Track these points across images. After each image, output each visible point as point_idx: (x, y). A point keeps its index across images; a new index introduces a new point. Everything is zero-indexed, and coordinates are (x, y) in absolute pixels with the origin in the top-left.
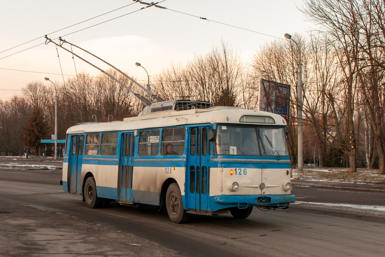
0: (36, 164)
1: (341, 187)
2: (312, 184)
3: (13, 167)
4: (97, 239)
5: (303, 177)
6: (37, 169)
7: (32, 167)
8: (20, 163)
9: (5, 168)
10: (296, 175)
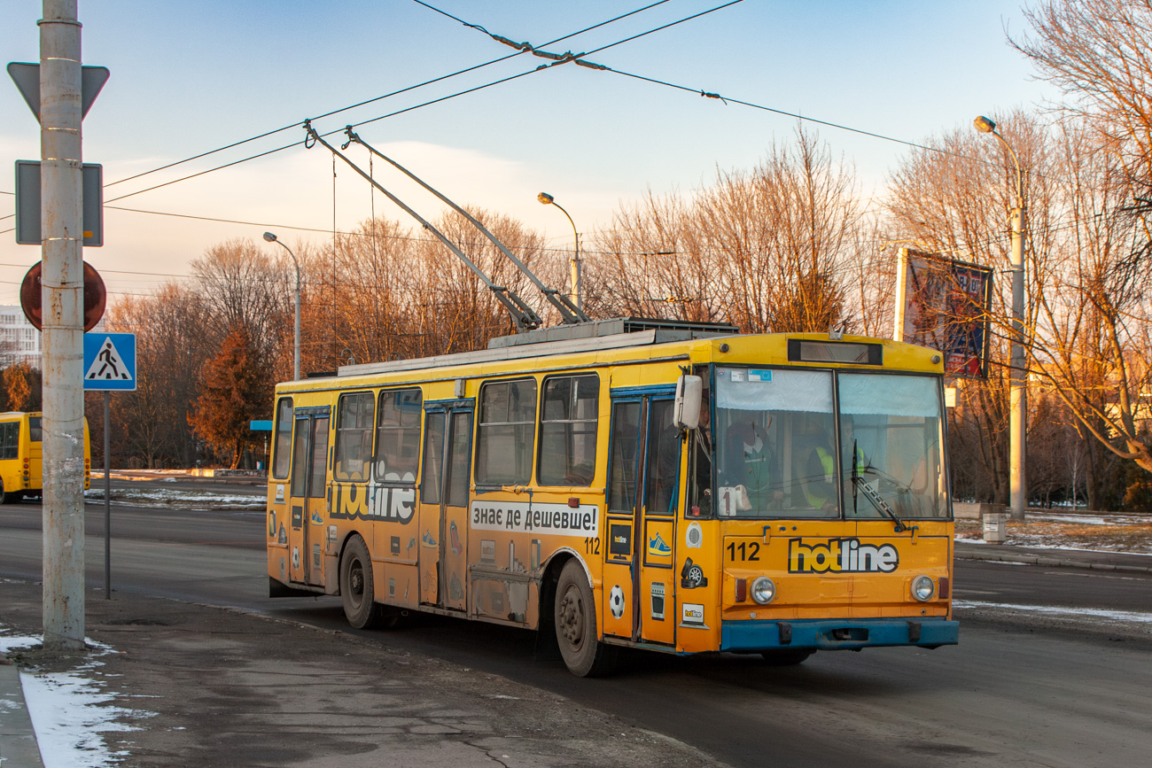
0: (237, 494)
1: (1112, 567)
2: (1032, 558)
3: (169, 502)
4: (405, 683)
5: (1015, 538)
6: (239, 510)
7: (226, 503)
8: (189, 491)
9: (143, 505)
10: (992, 532)
